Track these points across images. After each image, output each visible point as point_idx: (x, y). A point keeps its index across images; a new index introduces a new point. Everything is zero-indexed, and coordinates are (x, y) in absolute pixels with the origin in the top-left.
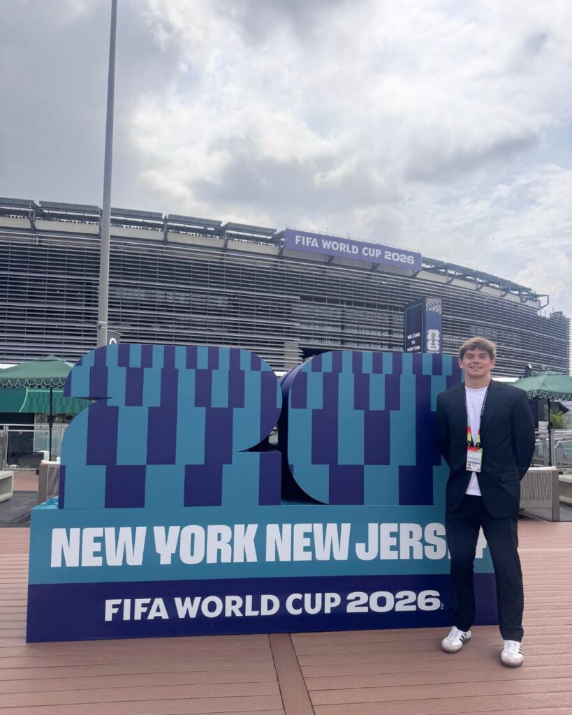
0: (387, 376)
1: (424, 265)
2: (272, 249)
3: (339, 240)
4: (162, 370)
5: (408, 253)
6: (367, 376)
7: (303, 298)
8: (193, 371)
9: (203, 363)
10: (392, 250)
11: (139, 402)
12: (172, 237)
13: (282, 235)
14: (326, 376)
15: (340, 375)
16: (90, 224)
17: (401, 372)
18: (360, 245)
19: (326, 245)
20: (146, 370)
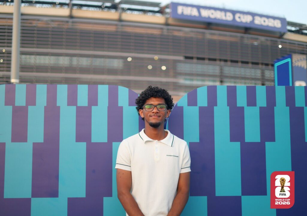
0: (261, 108)
1: (289, 28)
2: (159, 19)
3: (215, 9)
4: (45, 107)
5: (274, 18)
6: (242, 108)
7: (187, 58)
8: (74, 108)
9: (83, 99)
10: (261, 16)
11: (24, 139)
12: (77, 12)
13: (167, 7)
14: (201, 109)
15: (215, 108)
16: (10, 5)
17: (275, 105)
18: (234, 12)
19: (205, 13)
20: (30, 108)
